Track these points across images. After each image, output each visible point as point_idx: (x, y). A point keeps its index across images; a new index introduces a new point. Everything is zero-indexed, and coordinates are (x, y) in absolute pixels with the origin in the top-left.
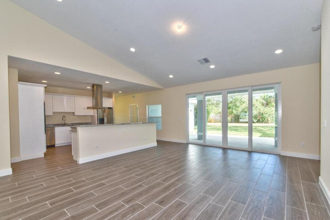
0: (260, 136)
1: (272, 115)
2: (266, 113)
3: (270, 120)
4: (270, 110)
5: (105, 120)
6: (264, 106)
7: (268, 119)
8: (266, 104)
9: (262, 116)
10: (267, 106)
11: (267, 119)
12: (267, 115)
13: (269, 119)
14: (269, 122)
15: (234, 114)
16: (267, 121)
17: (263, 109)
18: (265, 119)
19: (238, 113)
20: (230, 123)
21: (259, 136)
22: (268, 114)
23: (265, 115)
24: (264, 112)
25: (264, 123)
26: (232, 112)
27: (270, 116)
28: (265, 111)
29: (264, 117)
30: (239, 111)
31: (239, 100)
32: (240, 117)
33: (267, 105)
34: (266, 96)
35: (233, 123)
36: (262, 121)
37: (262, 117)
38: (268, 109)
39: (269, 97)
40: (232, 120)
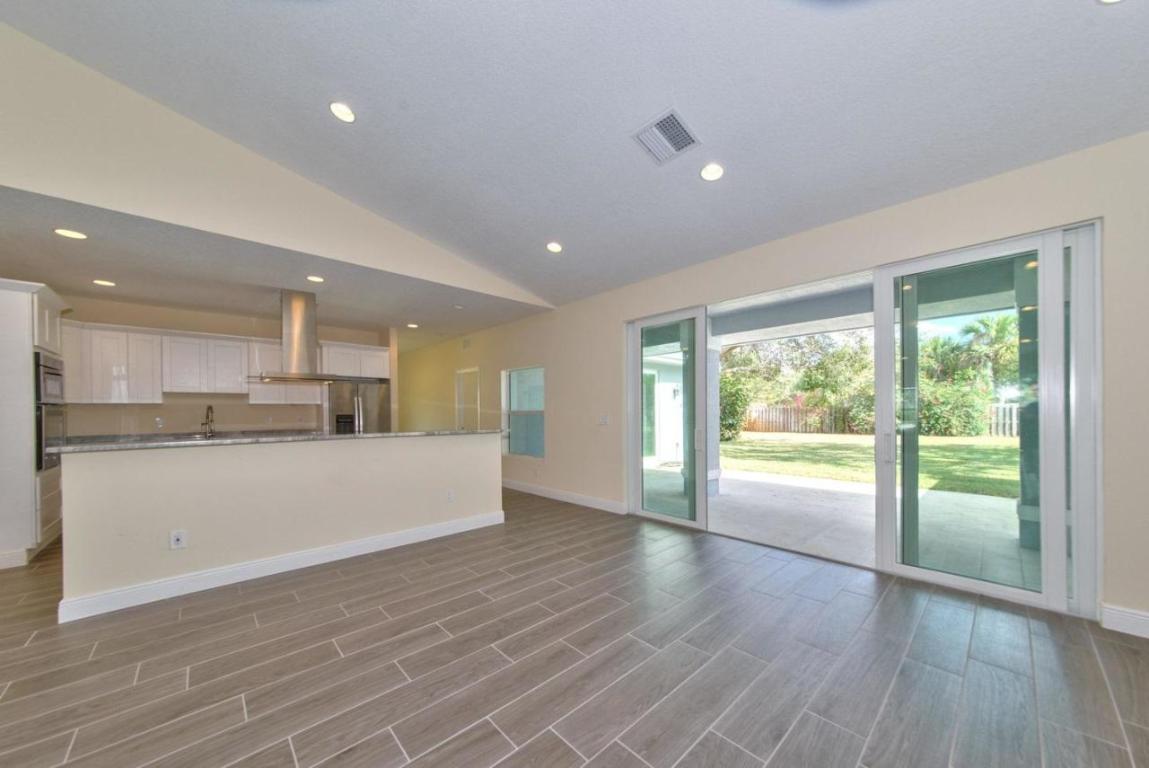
0: (934, 488)
1: (965, 409)
2: (943, 403)
3: (957, 424)
4: (958, 391)
5: (359, 422)
6: (934, 380)
7: (949, 421)
8: (941, 371)
9: (928, 410)
10: (945, 380)
11: (947, 423)
12: (945, 408)
13: (954, 421)
14: (954, 431)
15: (831, 407)
16: (947, 428)
17: (933, 389)
18: (940, 422)
19: (842, 403)
20: (818, 432)
21: (931, 486)
22: (949, 406)
23: (937, 409)
24: (936, 399)
25: (936, 434)
26: (824, 399)
27: (956, 412)
28: (938, 396)
29: (935, 414)
30: (847, 396)
31: (848, 357)
32: (851, 414)
33: (946, 374)
34: (939, 347)
35: (825, 433)
36: (928, 429)
37: (928, 414)
38: (949, 389)
39: (953, 350)
40: (822, 423)
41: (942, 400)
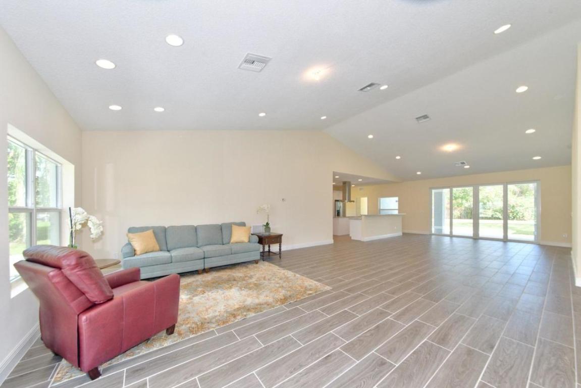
6: (516, 195)
10: (521, 196)
11: (522, 215)
12: (521, 208)
13: (526, 214)
14: (525, 219)
16: (522, 217)
18: (519, 215)
22: (523, 206)
23: (517, 209)
24: (517, 204)
25: (517, 219)
27: (527, 210)
29: (517, 211)
33: (522, 193)
36: (512, 218)
37: (513, 211)
41: (520, 205)
